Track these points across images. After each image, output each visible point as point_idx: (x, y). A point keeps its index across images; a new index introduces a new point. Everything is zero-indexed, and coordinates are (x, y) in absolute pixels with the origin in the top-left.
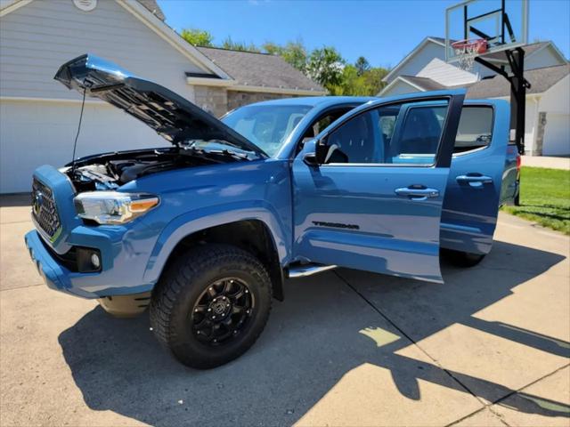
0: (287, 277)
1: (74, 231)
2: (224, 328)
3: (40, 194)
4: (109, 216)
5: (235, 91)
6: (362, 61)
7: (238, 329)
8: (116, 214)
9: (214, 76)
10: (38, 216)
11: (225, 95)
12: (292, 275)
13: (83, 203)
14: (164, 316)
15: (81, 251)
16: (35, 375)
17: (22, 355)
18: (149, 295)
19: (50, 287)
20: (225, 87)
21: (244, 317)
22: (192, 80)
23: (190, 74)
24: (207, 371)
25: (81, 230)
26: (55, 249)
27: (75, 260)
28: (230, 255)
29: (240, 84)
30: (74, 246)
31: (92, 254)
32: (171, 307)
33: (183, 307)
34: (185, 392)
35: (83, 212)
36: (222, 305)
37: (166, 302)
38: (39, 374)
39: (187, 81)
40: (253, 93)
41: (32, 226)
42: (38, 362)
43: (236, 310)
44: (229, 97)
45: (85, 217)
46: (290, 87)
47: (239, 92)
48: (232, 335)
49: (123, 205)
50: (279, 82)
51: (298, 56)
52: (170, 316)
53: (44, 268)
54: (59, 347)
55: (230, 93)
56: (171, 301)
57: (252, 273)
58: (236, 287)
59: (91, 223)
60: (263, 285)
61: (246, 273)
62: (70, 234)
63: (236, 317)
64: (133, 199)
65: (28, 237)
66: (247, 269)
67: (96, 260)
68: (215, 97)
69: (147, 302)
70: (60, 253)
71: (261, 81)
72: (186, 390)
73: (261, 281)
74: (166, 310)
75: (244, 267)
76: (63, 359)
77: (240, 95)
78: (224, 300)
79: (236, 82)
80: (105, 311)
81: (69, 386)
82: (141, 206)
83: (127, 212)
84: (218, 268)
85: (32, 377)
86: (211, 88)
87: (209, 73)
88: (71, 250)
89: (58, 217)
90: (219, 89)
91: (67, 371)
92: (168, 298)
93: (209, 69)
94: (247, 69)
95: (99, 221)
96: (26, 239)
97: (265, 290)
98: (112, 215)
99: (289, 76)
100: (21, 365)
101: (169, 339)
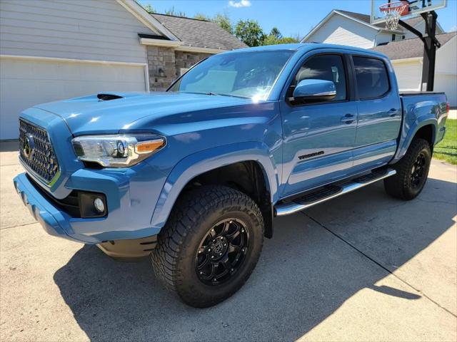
0: (275, 216)
1: (74, 175)
2: (221, 268)
3: (31, 136)
4: (111, 158)
5: (181, 52)
6: (275, 32)
7: (234, 267)
8: (120, 156)
9: (164, 37)
10: (31, 159)
11: (173, 54)
12: (279, 214)
13: (82, 145)
14: (171, 260)
15: (83, 195)
16: (34, 320)
17: (18, 297)
18: (155, 239)
19: (50, 233)
20: (172, 48)
21: (239, 255)
22: (144, 41)
23: (142, 36)
24: (208, 310)
25: (82, 173)
26: (53, 194)
27: (77, 205)
28: (231, 197)
29: (186, 45)
30: (74, 190)
31: (95, 199)
32: (178, 250)
33: (190, 250)
34: (192, 333)
35: (82, 154)
36: (219, 245)
37: (172, 245)
38: (39, 319)
39: (139, 42)
40: (196, 54)
41: (21, 169)
42: (36, 305)
43: (232, 249)
44: (176, 57)
45: (85, 159)
46: (227, 49)
47: (185, 52)
48: (229, 274)
49: (130, 147)
50: (218, 45)
51: (225, 26)
52: (178, 260)
53: (41, 212)
54: (55, 287)
55: (178, 53)
56: (177, 244)
57: (250, 213)
58: (233, 228)
59: (94, 166)
60: (257, 225)
61: (244, 213)
62: (70, 178)
63: (232, 256)
64: (139, 140)
65: (17, 180)
66: (246, 210)
67: (99, 204)
68: (163, 56)
69: (153, 246)
70: (60, 198)
71: (202, 44)
72: (193, 331)
73: (256, 220)
74: (173, 254)
75: (243, 207)
76: (62, 301)
77: (186, 55)
78: (222, 240)
79: (183, 43)
80: (106, 255)
81: (72, 332)
82: (147, 147)
83: (134, 154)
84: (221, 210)
85: (32, 322)
86: (160, 48)
87: (159, 34)
88: (71, 194)
89: (56, 160)
90: (168, 49)
91: (69, 313)
92: (174, 241)
93: (159, 31)
94: (190, 33)
95: (102, 163)
96: (15, 183)
97: (259, 229)
98: (115, 157)
99: (225, 39)
100: (20, 309)
101: (175, 282)
